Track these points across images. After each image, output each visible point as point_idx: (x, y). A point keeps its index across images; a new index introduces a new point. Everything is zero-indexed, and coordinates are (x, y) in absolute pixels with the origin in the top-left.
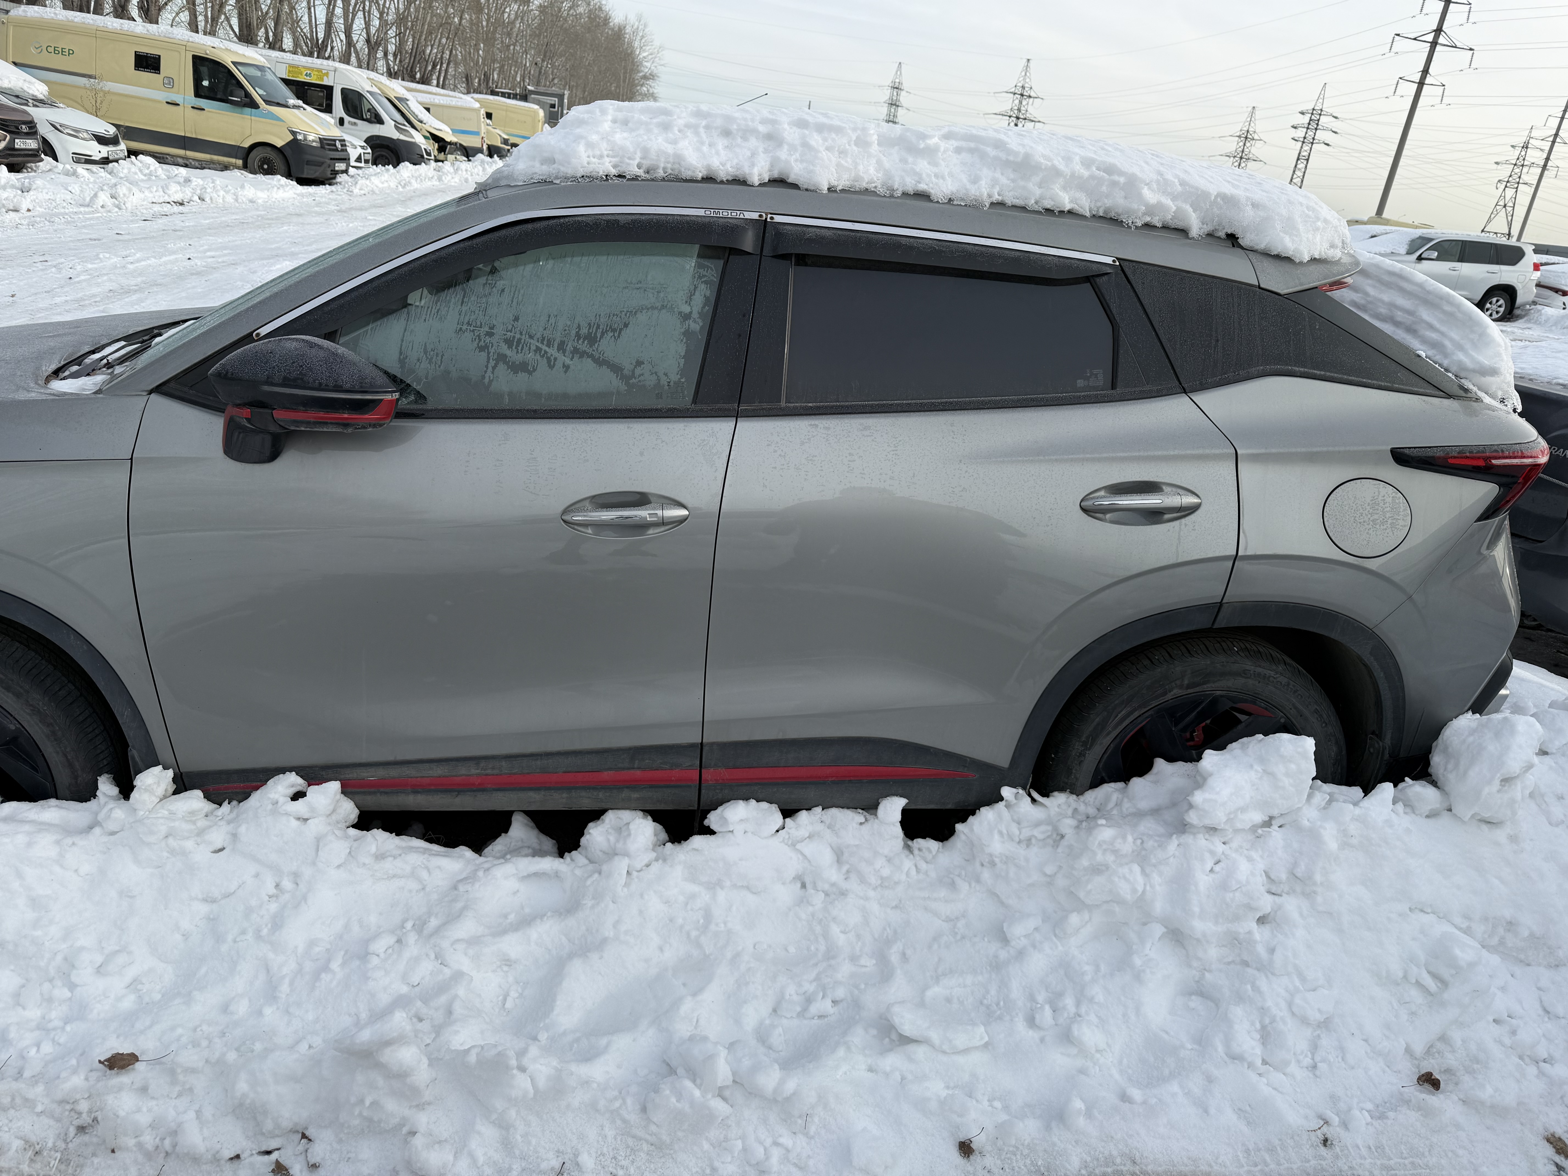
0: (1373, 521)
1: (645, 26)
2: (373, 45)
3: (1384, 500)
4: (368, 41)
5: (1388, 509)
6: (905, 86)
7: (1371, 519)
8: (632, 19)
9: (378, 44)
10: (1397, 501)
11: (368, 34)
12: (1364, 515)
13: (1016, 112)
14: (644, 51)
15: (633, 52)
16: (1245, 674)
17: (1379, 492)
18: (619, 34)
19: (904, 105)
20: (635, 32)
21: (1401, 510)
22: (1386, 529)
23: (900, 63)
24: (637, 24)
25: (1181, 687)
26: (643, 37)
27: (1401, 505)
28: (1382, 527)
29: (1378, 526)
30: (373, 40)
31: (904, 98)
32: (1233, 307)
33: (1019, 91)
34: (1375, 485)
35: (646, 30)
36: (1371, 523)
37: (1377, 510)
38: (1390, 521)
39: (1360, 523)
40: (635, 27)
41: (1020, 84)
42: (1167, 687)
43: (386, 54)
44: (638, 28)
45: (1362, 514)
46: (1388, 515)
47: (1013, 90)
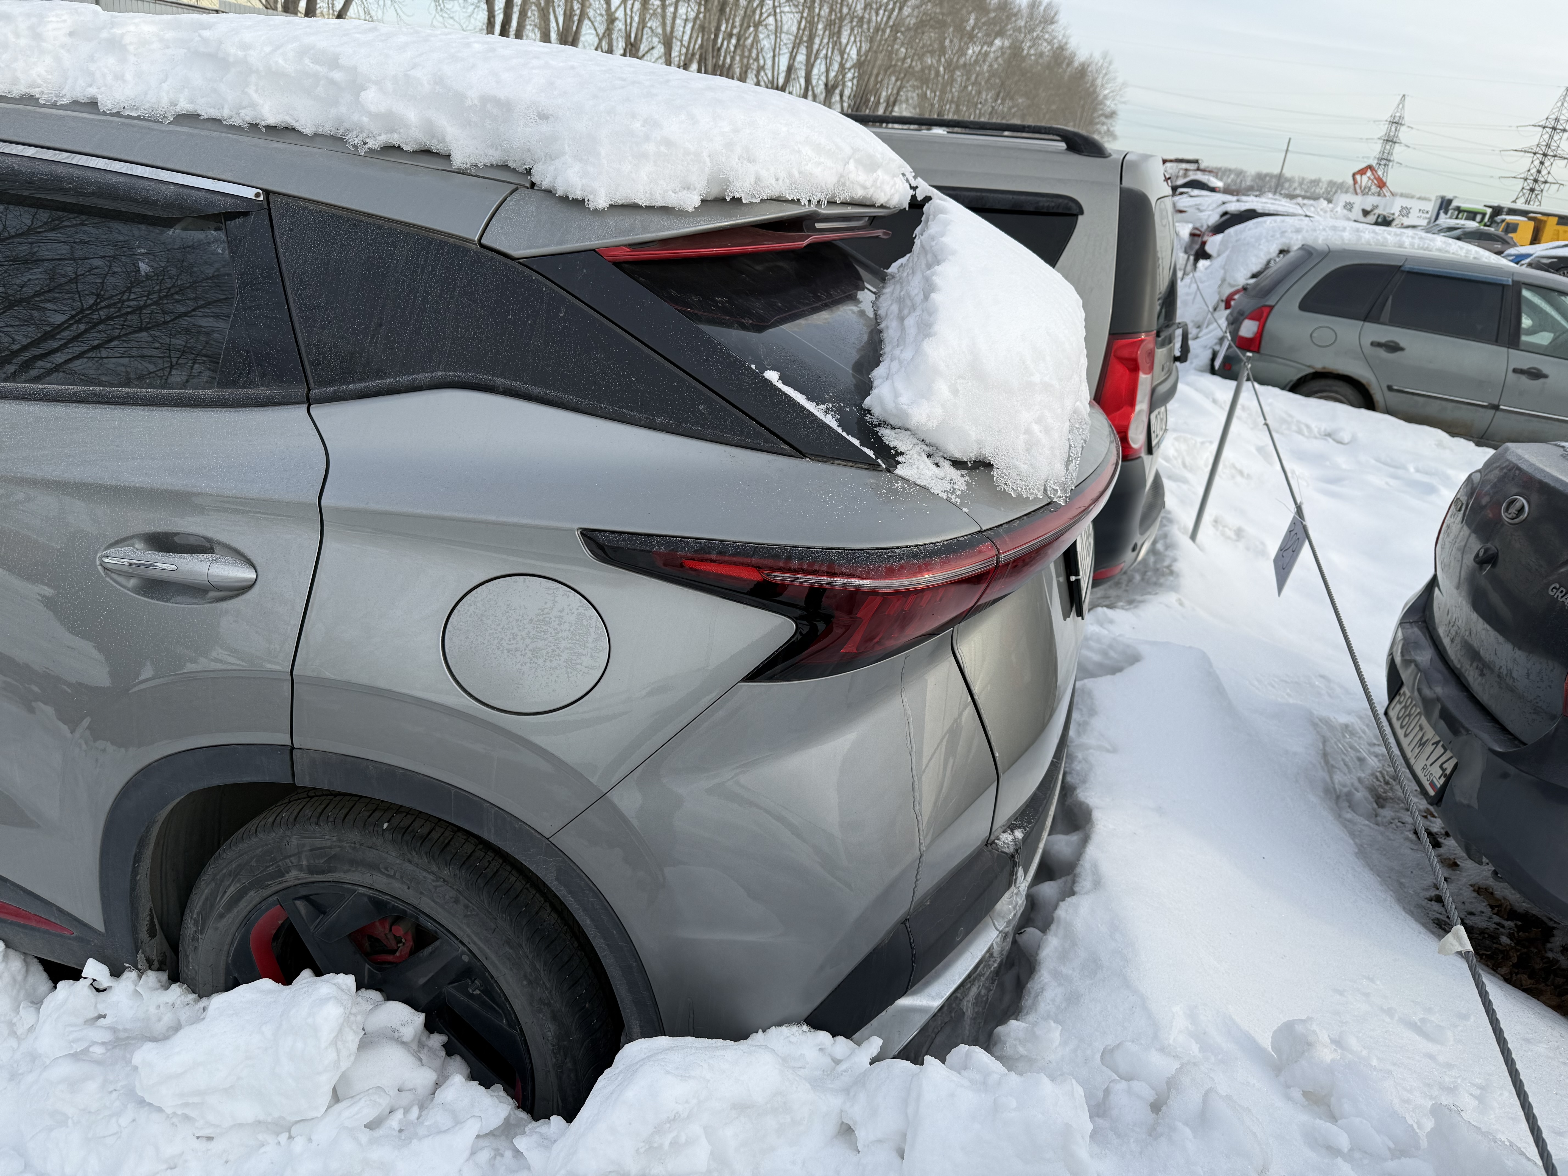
0: (534, 650)
1: (1110, 63)
2: (830, 89)
3: (560, 617)
4: (826, 85)
5: (565, 634)
6: (1407, 120)
7: (530, 647)
8: (1097, 56)
9: (835, 87)
10: (585, 623)
11: (827, 77)
12: (519, 638)
13: (1544, 148)
14: (1106, 89)
15: (1094, 92)
16: (386, 869)
17: (554, 602)
18: (1082, 72)
19: (1403, 141)
20: (1098, 71)
21: (591, 640)
22: (555, 668)
23: (1404, 96)
24: (1101, 61)
25: (300, 868)
26: (1106, 74)
27: (592, 630)
28: (548, 663)
29: (540, 661)
30: (831, 83)
31: (1404, 134)
32: (423, 272)
33: (1551, 123)
34: (549, 589)
35: (1111, 68)
36: (529, 654)
37: (546, 632)
38: (565, 656)
39: (509, 651)
40: (1100, 64)
41: (1554, 117)
42: (280, 863)
43: (841, 95)
44: (1102, 65)
45: (514, 636)
46: (563, 644)
47: (1543, 123)
